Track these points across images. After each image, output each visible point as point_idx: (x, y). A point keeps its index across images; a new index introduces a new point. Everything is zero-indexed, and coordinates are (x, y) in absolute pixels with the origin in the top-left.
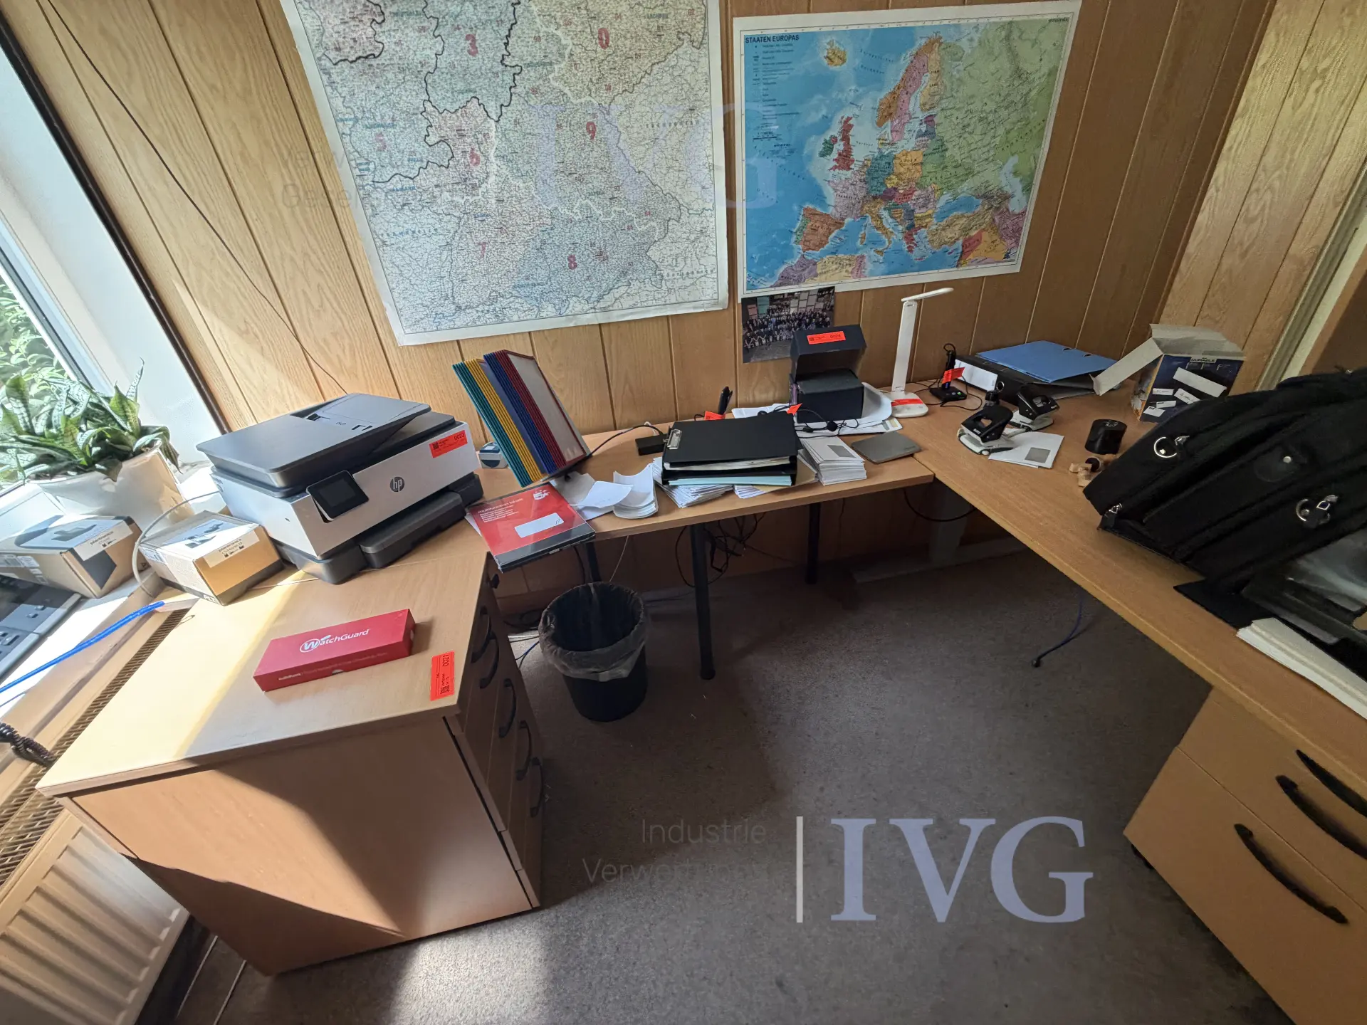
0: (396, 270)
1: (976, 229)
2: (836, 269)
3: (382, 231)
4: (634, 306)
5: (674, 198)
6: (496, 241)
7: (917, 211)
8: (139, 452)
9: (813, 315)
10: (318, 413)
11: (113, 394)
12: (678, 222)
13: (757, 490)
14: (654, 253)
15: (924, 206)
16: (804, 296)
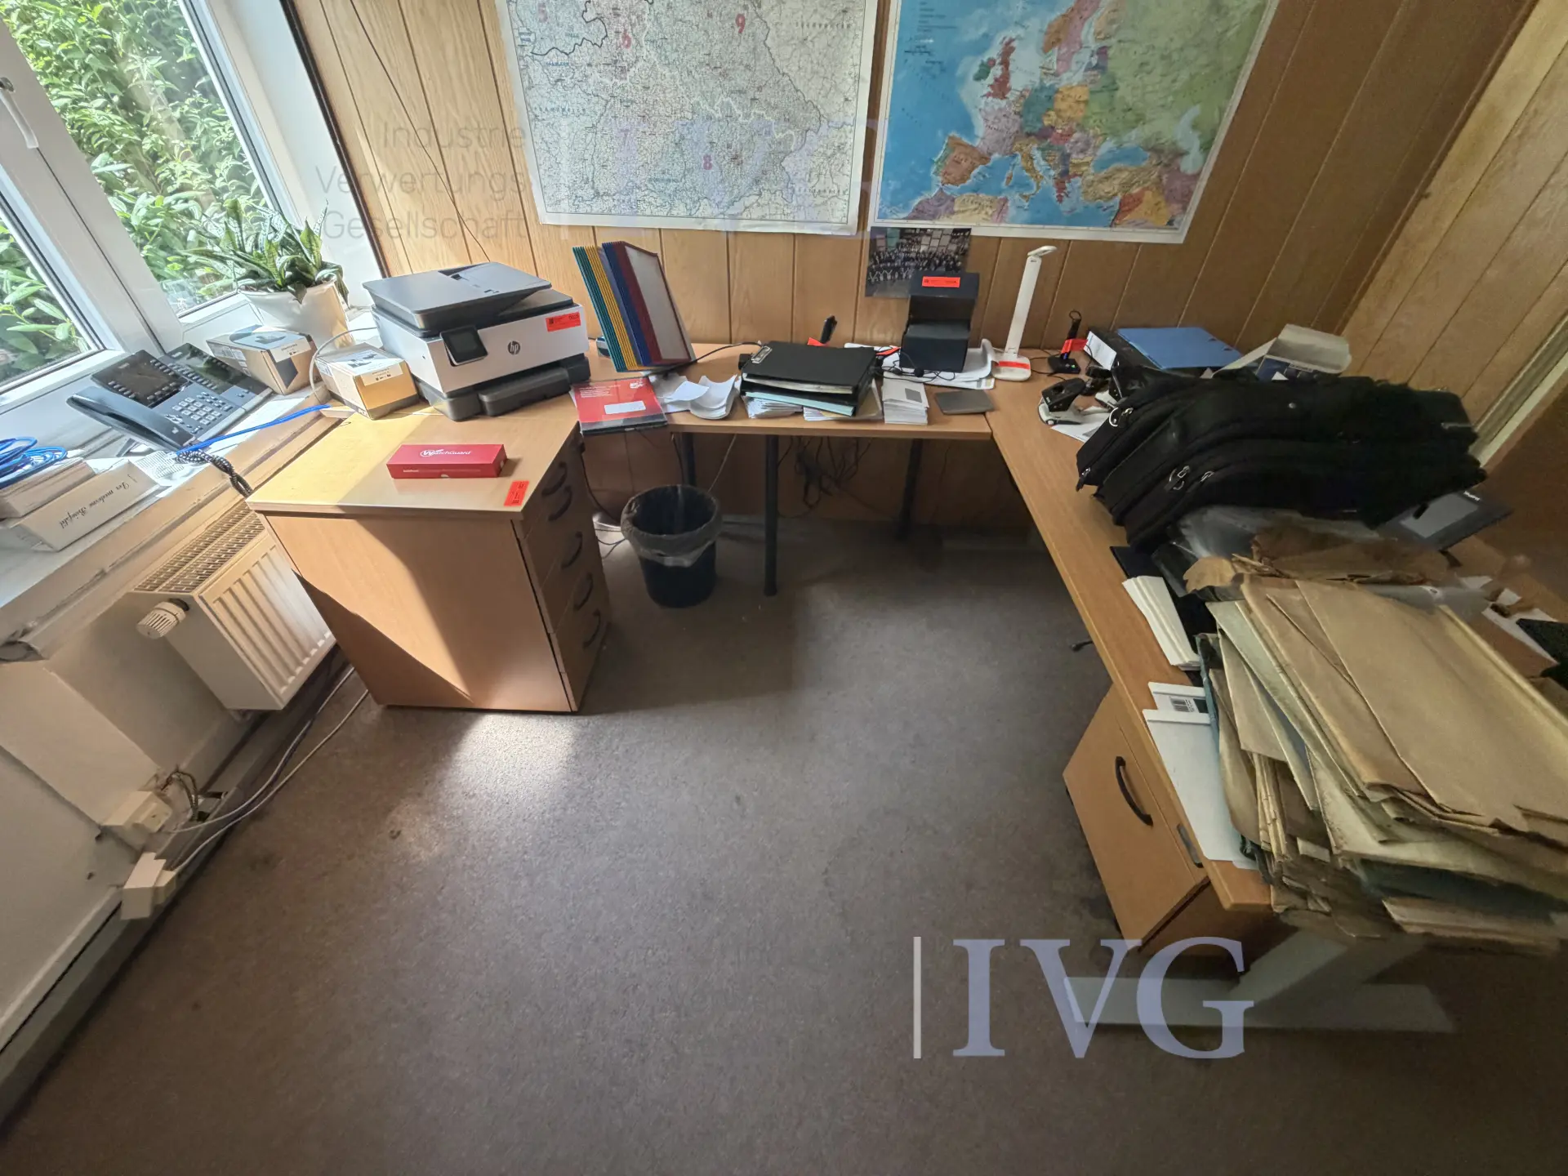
0: (544, 146)
1: (1139, 186)
2: (976, 209)
3: (535, 105)
4: (763, 218)
5: (815, 107)
6: (637, 130)
7: (1074, 156)
8: (319, 283)
9: (944, 257)
10: (461, 274)
11: (303, 228)
12: (817, 133)
13: (821, 415)
14: (788, 163)
15: (1083, 151)
16: (937, 234)
